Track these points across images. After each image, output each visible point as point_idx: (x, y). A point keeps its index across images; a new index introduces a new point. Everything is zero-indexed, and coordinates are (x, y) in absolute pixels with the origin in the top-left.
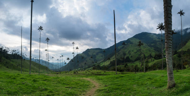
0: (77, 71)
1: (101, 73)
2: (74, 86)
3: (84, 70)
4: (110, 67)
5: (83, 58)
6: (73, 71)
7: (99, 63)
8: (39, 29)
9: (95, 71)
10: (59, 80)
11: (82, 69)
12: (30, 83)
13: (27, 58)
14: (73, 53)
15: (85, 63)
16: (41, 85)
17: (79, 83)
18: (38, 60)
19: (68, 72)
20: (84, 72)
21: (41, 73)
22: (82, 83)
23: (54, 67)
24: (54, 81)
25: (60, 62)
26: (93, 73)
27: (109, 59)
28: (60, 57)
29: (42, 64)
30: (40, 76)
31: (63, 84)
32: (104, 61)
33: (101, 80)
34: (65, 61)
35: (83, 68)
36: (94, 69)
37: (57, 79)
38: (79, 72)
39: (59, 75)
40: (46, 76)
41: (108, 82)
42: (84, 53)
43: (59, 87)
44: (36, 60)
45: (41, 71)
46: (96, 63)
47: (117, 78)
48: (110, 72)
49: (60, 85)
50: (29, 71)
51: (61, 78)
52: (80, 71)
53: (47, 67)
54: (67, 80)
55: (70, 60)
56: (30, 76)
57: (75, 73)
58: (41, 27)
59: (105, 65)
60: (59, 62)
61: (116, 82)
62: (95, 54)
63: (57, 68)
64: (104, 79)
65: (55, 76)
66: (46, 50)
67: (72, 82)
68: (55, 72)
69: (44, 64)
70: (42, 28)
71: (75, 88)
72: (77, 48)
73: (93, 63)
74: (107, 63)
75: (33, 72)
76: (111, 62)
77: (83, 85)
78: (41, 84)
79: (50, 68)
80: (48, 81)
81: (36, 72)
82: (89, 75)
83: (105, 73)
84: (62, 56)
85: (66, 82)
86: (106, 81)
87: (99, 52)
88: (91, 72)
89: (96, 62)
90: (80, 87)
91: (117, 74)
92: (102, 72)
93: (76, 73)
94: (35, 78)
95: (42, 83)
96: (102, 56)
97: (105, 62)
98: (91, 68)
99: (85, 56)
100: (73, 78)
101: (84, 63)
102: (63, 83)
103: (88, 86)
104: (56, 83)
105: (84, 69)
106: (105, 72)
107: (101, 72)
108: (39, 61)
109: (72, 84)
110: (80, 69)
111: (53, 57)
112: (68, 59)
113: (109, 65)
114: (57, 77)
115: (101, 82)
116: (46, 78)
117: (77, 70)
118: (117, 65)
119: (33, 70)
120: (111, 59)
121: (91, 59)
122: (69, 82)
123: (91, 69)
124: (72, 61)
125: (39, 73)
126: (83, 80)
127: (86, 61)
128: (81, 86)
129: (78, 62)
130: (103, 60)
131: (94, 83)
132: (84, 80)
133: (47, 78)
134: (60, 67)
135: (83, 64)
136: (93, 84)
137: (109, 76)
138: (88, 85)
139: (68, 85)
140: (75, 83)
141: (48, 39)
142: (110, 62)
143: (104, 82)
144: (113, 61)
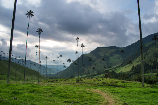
0: (82, 79)
1: (117, 84)
2: (76, 100)
3: (91, 78)
4: (132, 75)
5: (90, 60)
6: (75, 79)
7: (114, 68)
8: (27, 14)
9: (109, 80)
10: (54, 90)
11: (88, 76)
12: (6, 98)
13: (4, 58)
14: (77, 53)
15: (94, 68)
16: (24, 100)
17: (84, 96)
18: (23, 61)
19: (68, 79)
20: (92, 80)
21: (27, 80)
22: (88, 97)
23: (48, 71)
24: (46, 92)
25: (57, 65)
26: (105, 83)
27: (130, 62)
28: (58, 57)
29: (29, 68)
30: (25, 86)
31: (60, 97)
32: (123, 65)
33: (117, 94)
34: (64, 63)
35: (91, 74)
36: (106, 76)
37: (51, 89)
38: (84, 80)
39: (54, 84)
40: (34, 85)
41: (129, 97)
42: (92, 52)
43: (54, 101)
44: (20, 60)
45: (27, 78)
46: (109, 69)
47: (145, 93)
48: (132, 83)
49: (56, 98)
50: (6, 78)
51: (57, 88)
52: (86, 79)
53: (37, 72)
54: (66, 91)
55: (72, 62)
56: (8, 85)
57: (78, 81)
58: (30, 11)
59: (124, 72)
60: (55, 65)
61: (143, 99)
62: (108, 54)
63: (52, 74)
64: (122, 92)
65: (48, 85)
66: (37, 46)
67: (74, 95)
68: (49, 80)
69: (33, 68)
70: (32, 14)
71: (78, 102)
72: (83, 46)
73: (105, 67)
74: (127, 69)
75: (15, 80)
76: (133, 67)
77: (90, 99)
78: (25, 98)
79: (42, 73)
80: (38, 92)
81: (20, 79)
82: (98, 85)
83: (123, 84)
84: (61, 56)
85: (65, 94)
86: (125, 95)
87: (114, 53)
88: (102, 81)
89: (110, 67)
90: (86, 102)
91: (143, 86)
92: (119, 82)
93: (80, 81)
94: (16, 89)
95: (28, 96)
96: (118, 58)
97: (124, 67)
98: (101, 75)
99: (93, 57)
100: (75, 89)
101: (92, 67)
102: (60, 95)
103: (97, 102)
104: (50, 96)
105: (92, 76)
106: (123, 82)
107: (117, 82)
108: (25, 63)
109: (73, 97)
110: (85, 75)
111: (47, 57)
112: (69, 60)
113: (130, 71)
114: (52, 87)
115: (117, 97)
116: (34, 88)
117: (81, 77)
118: (144, 73)
119: (14, 77)
120: (132, 62)
121: (102, 61)
122: (69, 94)
123: (102, 77)
124: (75, 63)
125: (24, 81)
126: (89, 93)
127: (95, 64)
128: (87, 100)
129: (83, 65)
130: (120, 64)
131: (107, 98)
132: (91, 91)
133: (36, 89)
134: (56, 72)
135: (90, 69)
136: (104, 99)
137: (130, 89)
138: (98, 100)
139: (68, 98)
140: (79, 96)
141: (40, 31)
142: (131, 67)
143: (122, 98)
144: (137, 65)
